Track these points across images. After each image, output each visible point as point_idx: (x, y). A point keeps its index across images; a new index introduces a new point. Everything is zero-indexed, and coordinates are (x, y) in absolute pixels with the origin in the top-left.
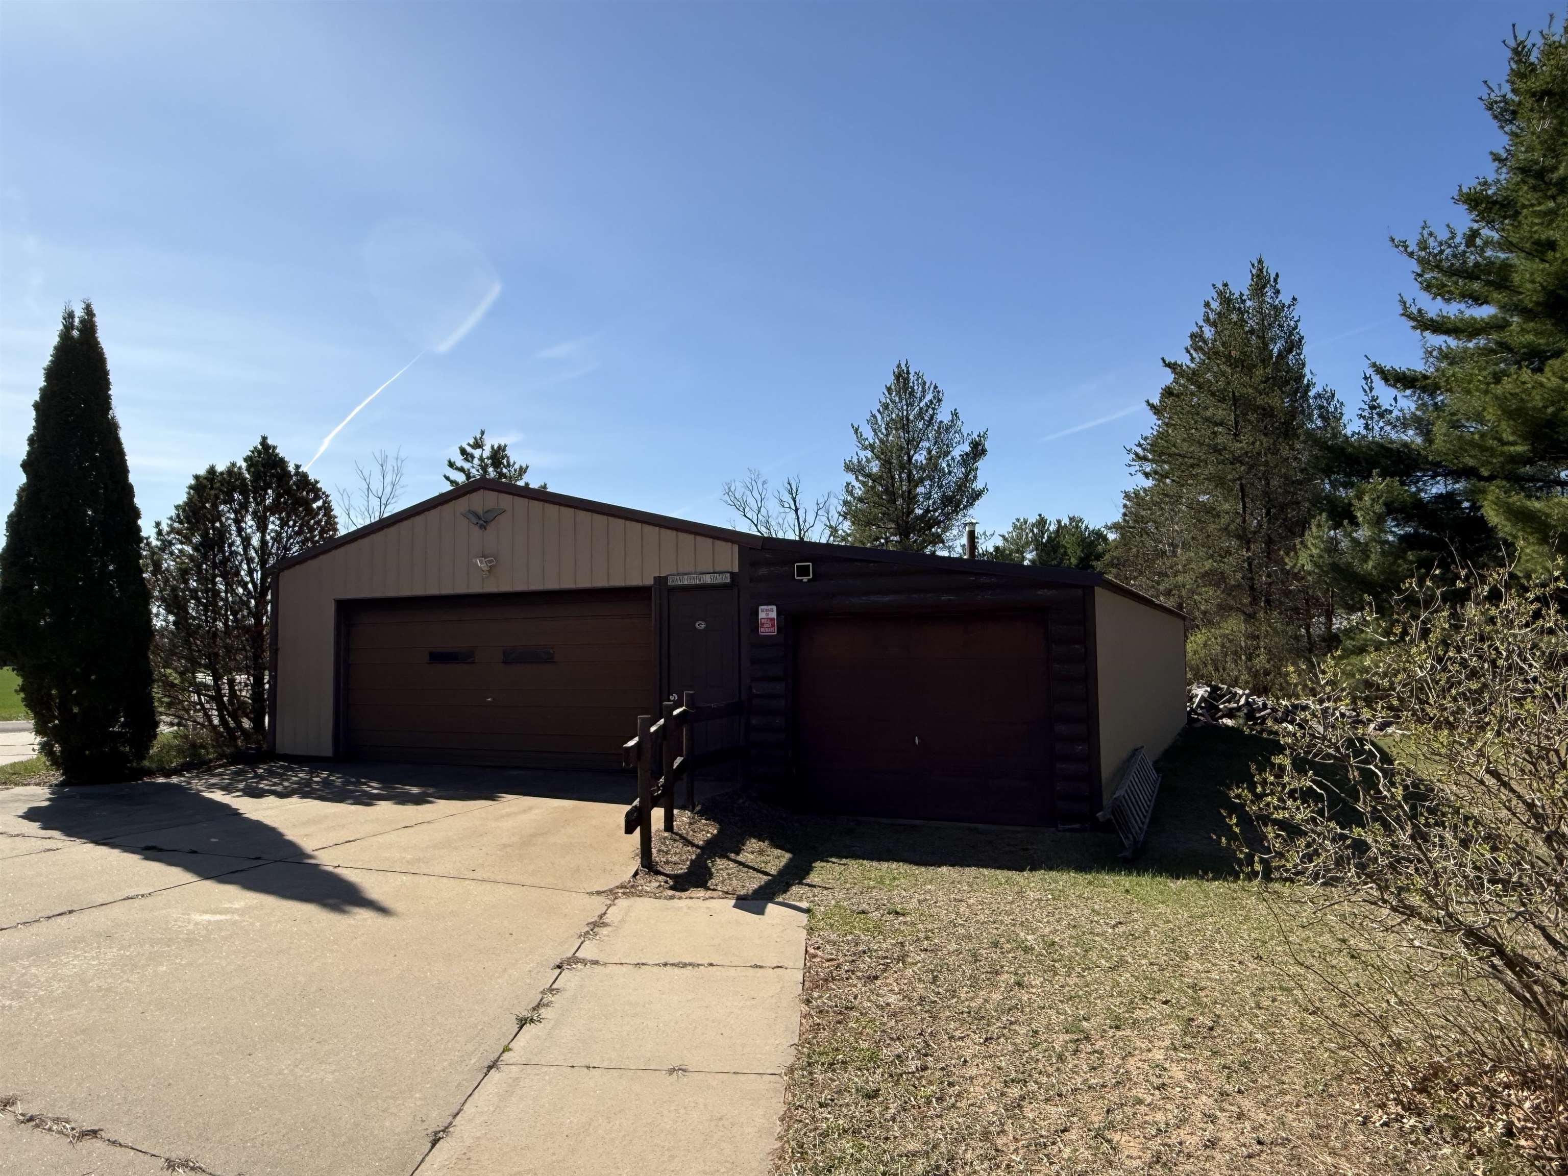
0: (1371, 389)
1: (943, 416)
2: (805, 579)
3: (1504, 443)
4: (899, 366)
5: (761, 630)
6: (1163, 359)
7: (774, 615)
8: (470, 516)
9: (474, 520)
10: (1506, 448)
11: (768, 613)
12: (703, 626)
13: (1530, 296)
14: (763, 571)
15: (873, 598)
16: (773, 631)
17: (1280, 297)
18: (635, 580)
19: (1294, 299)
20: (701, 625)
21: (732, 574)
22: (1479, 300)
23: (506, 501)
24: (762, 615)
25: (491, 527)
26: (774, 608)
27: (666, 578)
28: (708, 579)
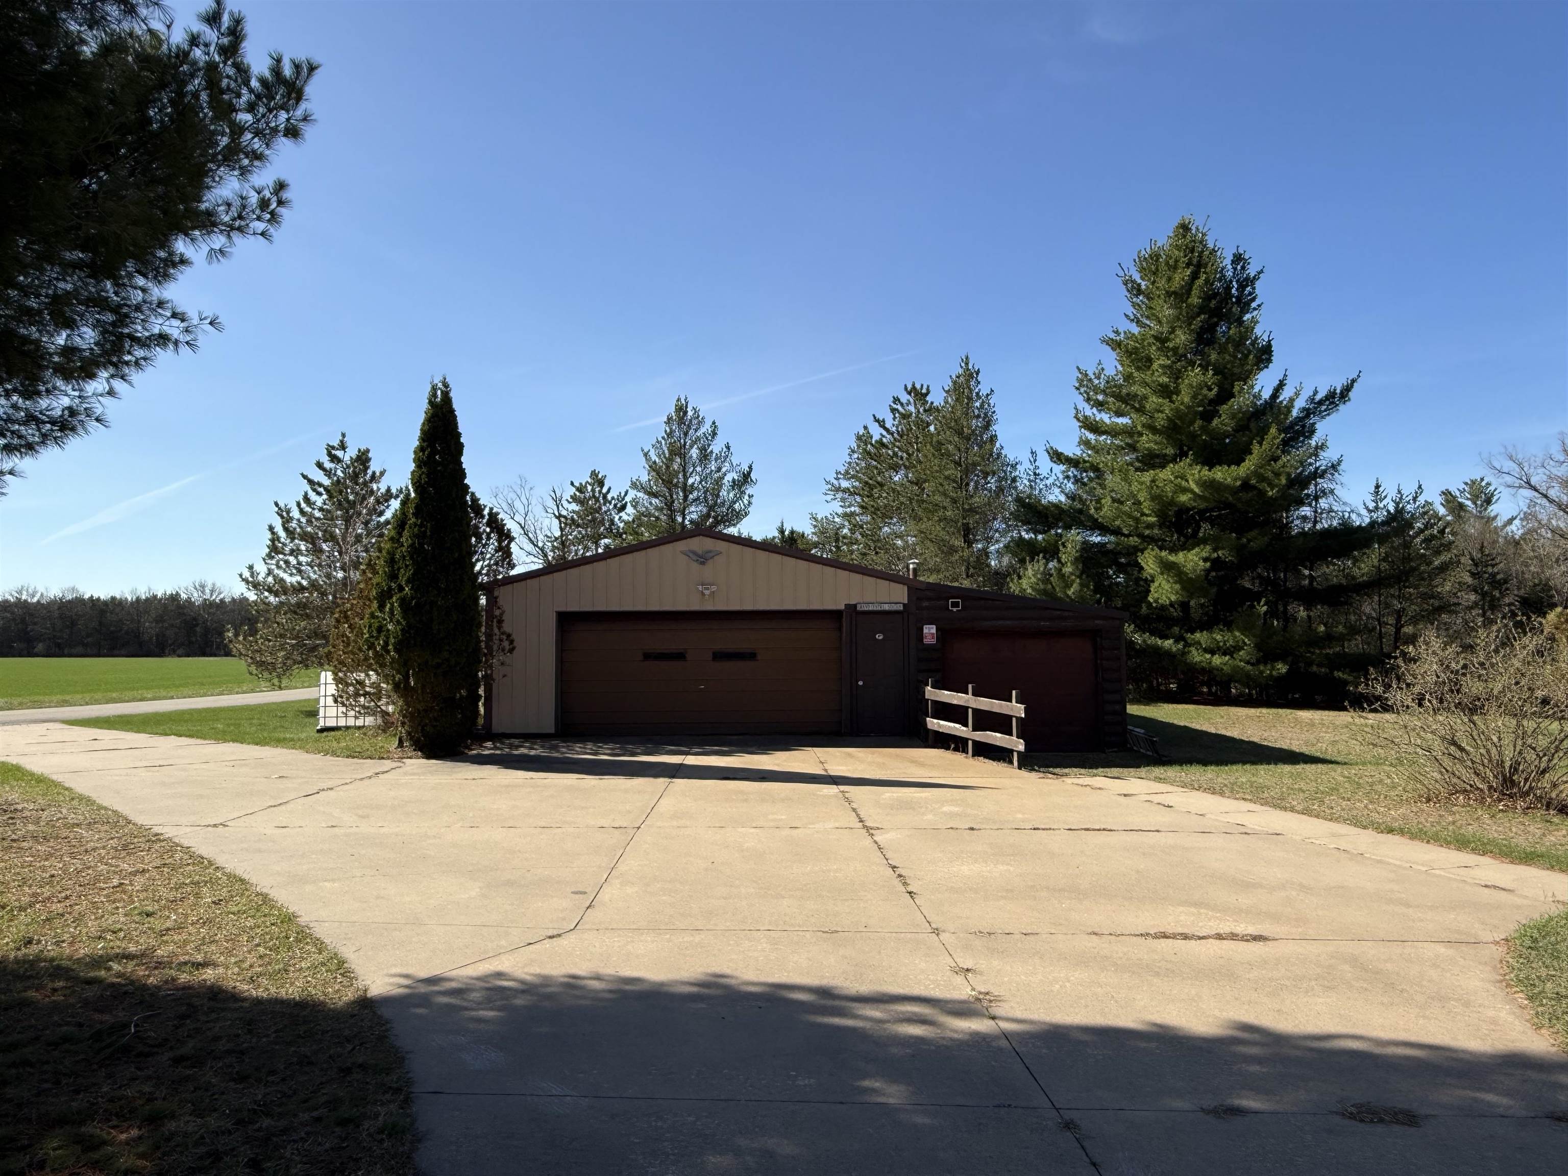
0: (1035, 461)
1: (716, 447)
2: (955, 609)
3: (1143, 514)
4: (679, 400)
5: (925, 640)
6: (874, 416)
7: (934, 631)
8: (691, 555)
9: (695, 558)
10: (1145, 518)
11: (930, 631)
12: (881, 638)
13: (1160, 420)
14: (925, 604)
15: (1000, 622)
16: (934, 641)
17: (979, 386)
18: (829, 606)
19: (992, 391)
20: (879, 637)
21: (904, 605)
22: (1119, 414)
23: (721, 545)
24: (925, 631)
25: (710, 563)
26: (934, 627)
27: (855, 606)
28: (886, 607)
